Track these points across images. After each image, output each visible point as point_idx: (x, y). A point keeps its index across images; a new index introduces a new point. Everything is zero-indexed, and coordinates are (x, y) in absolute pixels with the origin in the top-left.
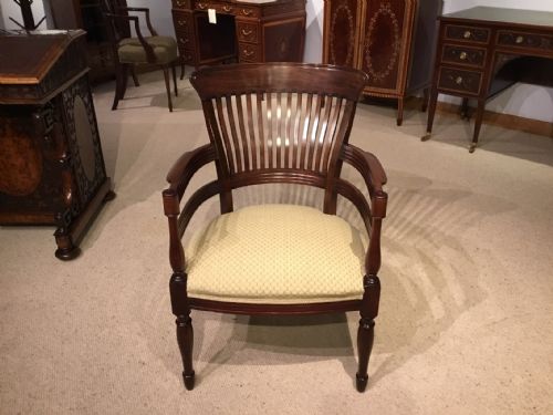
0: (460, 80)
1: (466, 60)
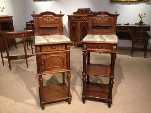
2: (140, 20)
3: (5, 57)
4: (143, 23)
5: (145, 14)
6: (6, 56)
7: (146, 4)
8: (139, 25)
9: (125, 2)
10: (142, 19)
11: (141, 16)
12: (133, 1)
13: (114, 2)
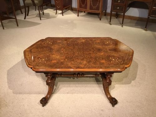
0: (118, 8)
1: (120, 3)
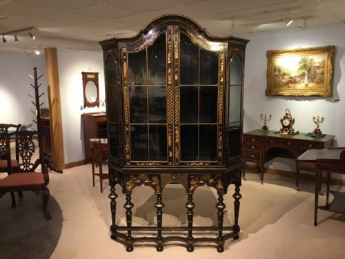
2: (316, 127)
3: (97, 174)
4: (321, 132)
5: (323, 119)
6: (99, 173)
7: (327, 100)
8: (314, 137)
9: (290, 96)
10: (318, 127)
11: (316, 121)
12: (303, 96)
13: (273, 96)
